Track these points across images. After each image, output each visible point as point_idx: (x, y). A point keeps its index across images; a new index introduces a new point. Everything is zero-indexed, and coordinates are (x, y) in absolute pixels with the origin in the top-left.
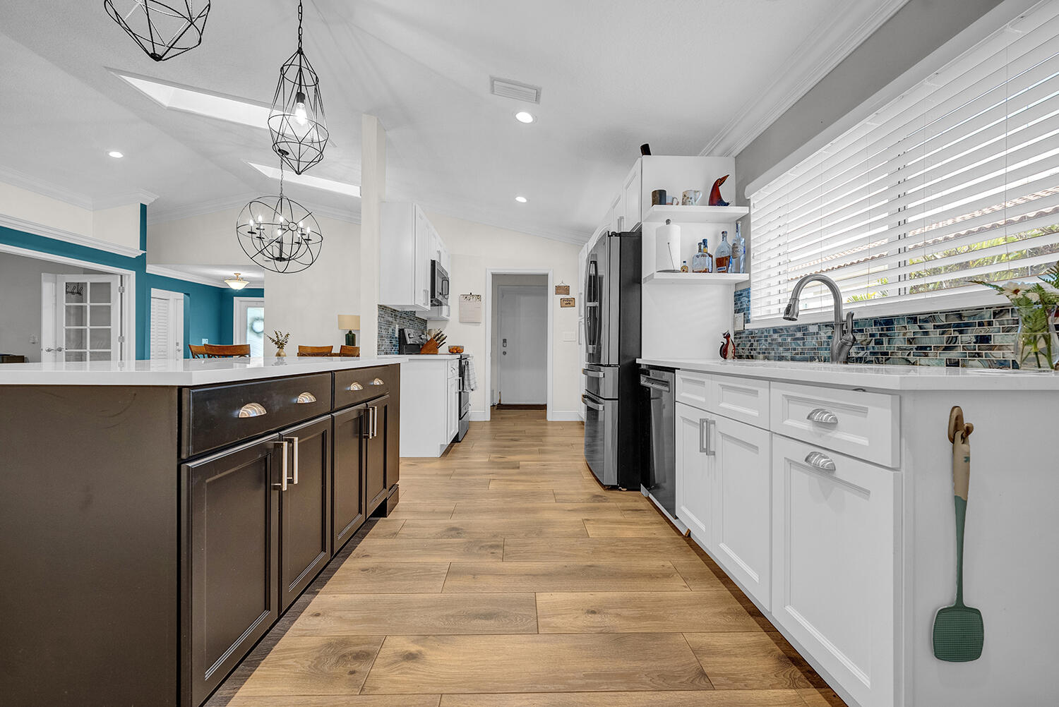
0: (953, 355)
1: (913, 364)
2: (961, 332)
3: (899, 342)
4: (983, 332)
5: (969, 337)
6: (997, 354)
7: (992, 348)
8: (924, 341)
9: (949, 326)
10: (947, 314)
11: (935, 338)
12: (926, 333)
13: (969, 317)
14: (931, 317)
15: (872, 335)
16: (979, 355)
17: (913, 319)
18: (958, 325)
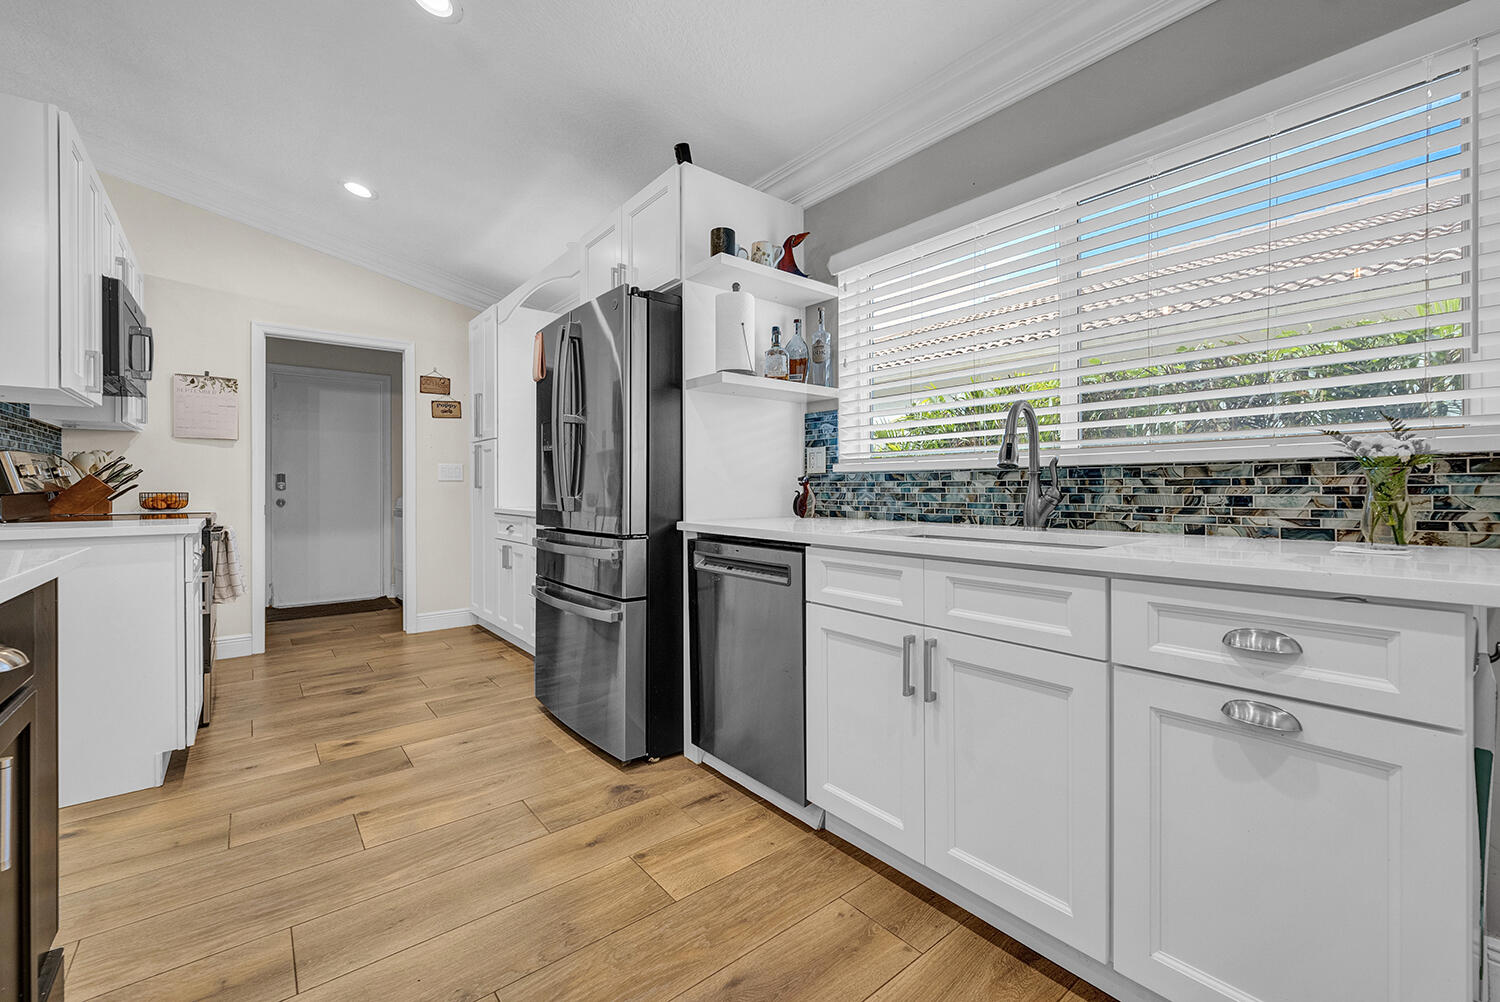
0: (1195, 519)
1: (1133, 530)
2: (1206, 491)
3: (1110, 499)
4: (1239, 491)
5: (1219, 497)
6: (1260, 521)
7: (1251, 512)
8: (1149, 501)
9: (1189, 482)
10: (1186, 466)
11: (1167, 498)
12: (1154, 491)
13: (1220, 472)
14: (1162, 469)
15: (1066, 490)
16: (1233, 521)
17: (1133, 471)
18: (1202, 482)
